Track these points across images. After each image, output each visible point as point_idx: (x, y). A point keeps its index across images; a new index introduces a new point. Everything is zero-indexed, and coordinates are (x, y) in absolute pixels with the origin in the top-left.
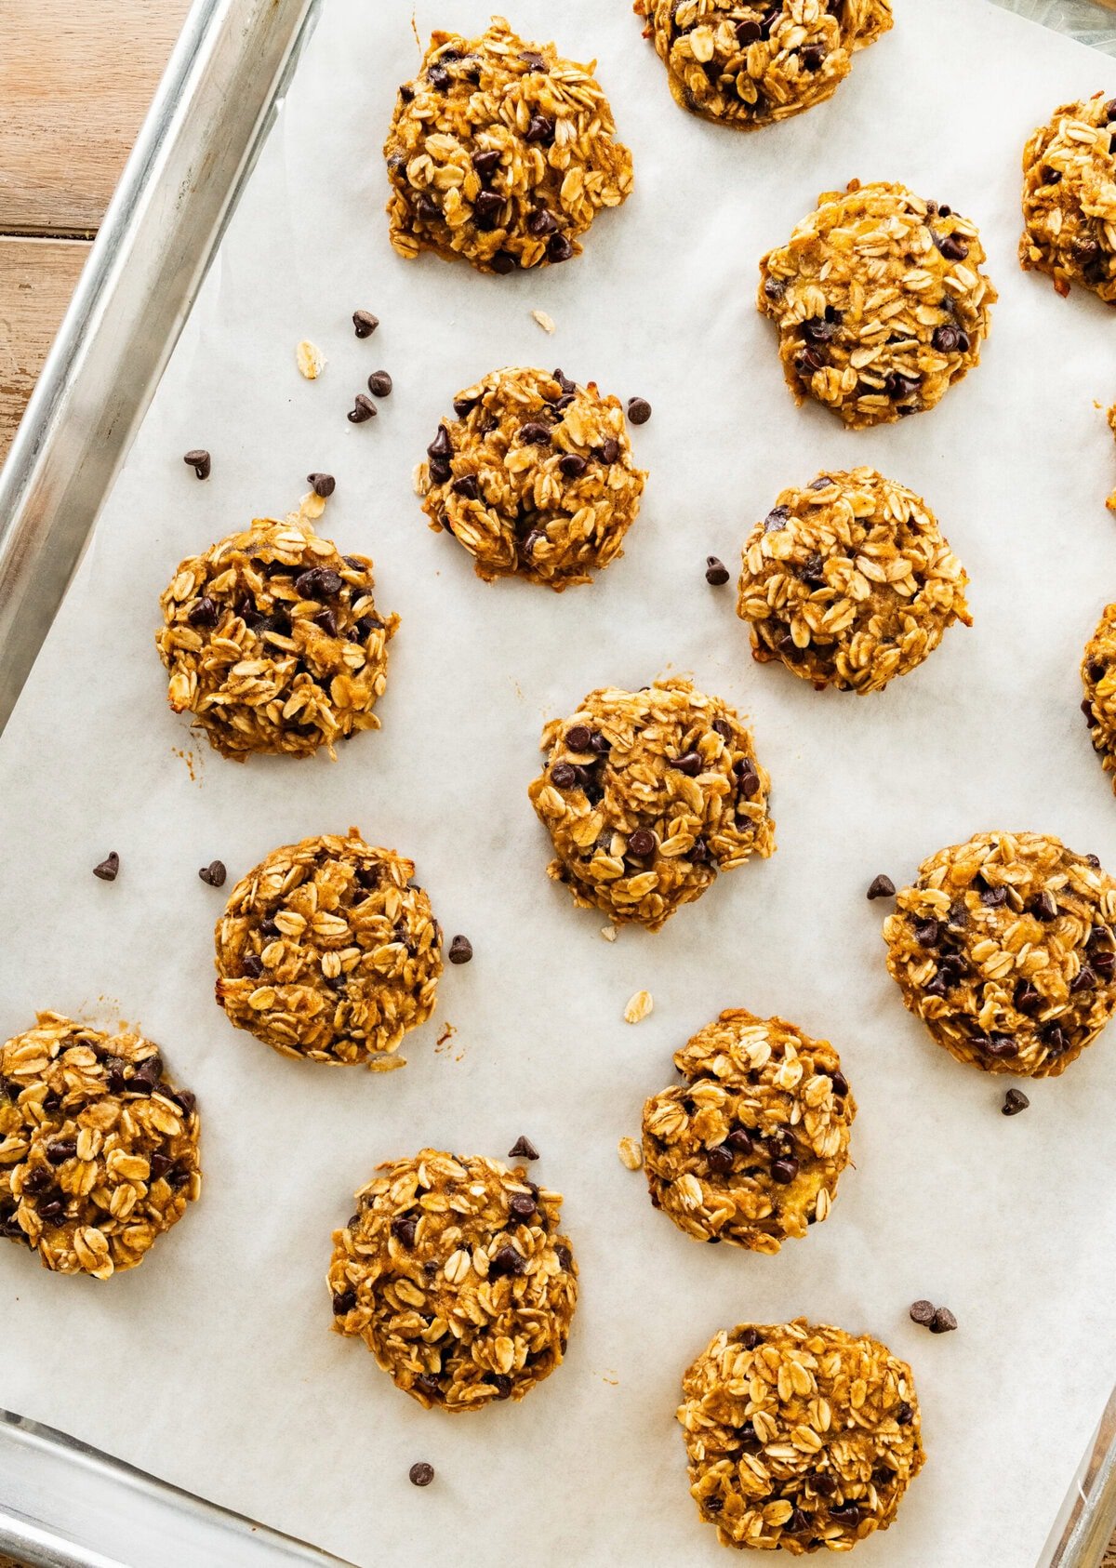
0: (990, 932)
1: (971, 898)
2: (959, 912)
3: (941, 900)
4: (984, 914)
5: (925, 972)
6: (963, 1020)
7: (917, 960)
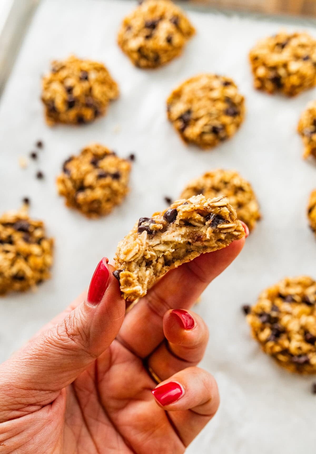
0: (288, 313)
1: (278, 302)
2: (275, 308)
3: (267, 304)
4: (285, 306)
5: (266, 333)
6: (285, 351)
7: (262, 329)
